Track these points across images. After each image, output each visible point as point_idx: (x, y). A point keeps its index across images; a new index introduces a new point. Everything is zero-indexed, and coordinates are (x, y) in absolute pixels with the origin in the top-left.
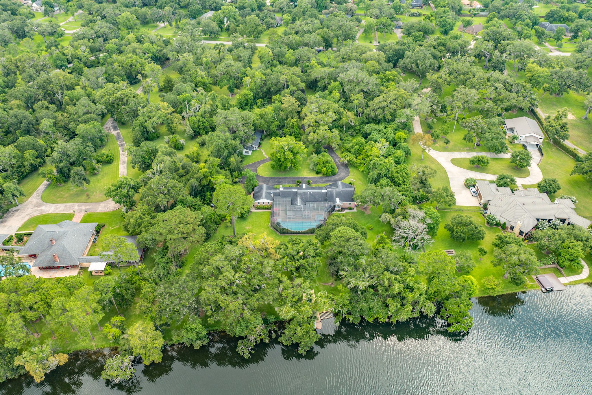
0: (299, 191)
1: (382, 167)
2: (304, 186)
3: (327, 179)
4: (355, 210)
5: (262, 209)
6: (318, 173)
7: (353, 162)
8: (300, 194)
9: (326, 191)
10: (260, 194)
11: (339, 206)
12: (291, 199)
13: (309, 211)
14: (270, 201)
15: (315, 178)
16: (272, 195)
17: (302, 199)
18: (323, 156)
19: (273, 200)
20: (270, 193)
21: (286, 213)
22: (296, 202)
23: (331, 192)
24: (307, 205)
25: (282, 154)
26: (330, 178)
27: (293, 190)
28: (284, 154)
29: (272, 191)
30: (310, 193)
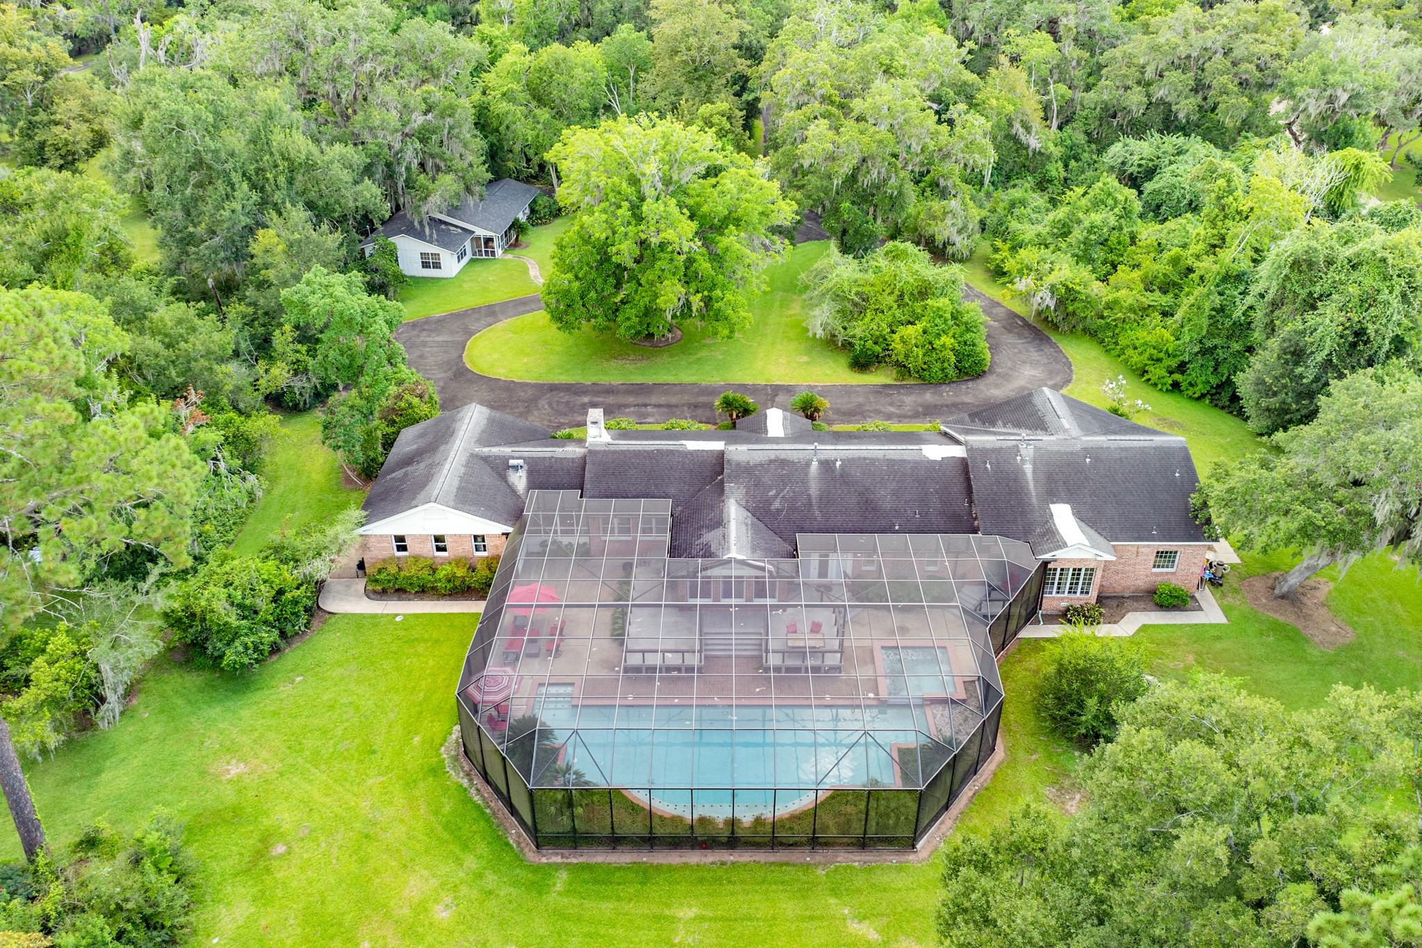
0: (740, 452)
1: (1370, 281)
2: (776, 421)
3: (929, 397)
4: (1211, 612)
5: (424, 591)
6: (861, 363)
7: (1088, 302)
8: (747, 471)
9: (958, 452)
10: (418, 469)
11: (1082, 576)
12: (663, 508)
13: (826, 617)
14: (493, 529)
15: (847, 390)
16: (519, 480)
17: (761, 513)
18: (895, 256)
19: (516, 516)
20: (501, 468)
21: (619, 635)
22: (710, 537)
23: (1003, 457)
24: (810, 560)
25: (624, 212)
26: (948, 394)
27: (692, 445)
28: (636, 209)
29: (518, 454)
30: (826, 465)
